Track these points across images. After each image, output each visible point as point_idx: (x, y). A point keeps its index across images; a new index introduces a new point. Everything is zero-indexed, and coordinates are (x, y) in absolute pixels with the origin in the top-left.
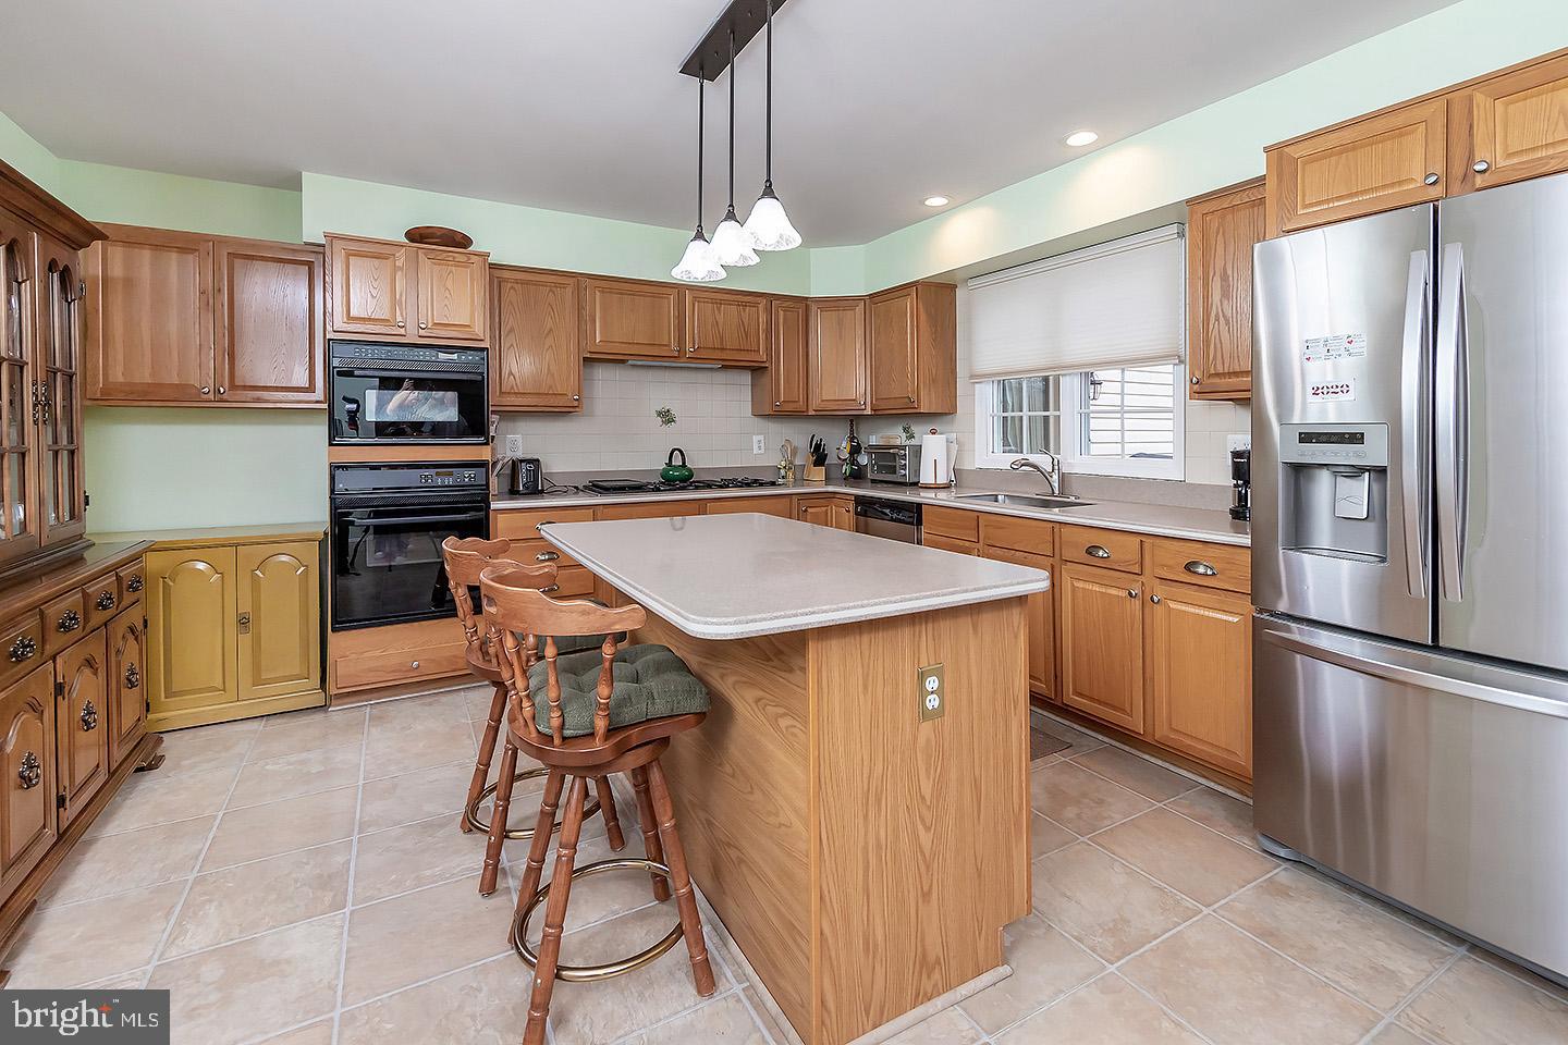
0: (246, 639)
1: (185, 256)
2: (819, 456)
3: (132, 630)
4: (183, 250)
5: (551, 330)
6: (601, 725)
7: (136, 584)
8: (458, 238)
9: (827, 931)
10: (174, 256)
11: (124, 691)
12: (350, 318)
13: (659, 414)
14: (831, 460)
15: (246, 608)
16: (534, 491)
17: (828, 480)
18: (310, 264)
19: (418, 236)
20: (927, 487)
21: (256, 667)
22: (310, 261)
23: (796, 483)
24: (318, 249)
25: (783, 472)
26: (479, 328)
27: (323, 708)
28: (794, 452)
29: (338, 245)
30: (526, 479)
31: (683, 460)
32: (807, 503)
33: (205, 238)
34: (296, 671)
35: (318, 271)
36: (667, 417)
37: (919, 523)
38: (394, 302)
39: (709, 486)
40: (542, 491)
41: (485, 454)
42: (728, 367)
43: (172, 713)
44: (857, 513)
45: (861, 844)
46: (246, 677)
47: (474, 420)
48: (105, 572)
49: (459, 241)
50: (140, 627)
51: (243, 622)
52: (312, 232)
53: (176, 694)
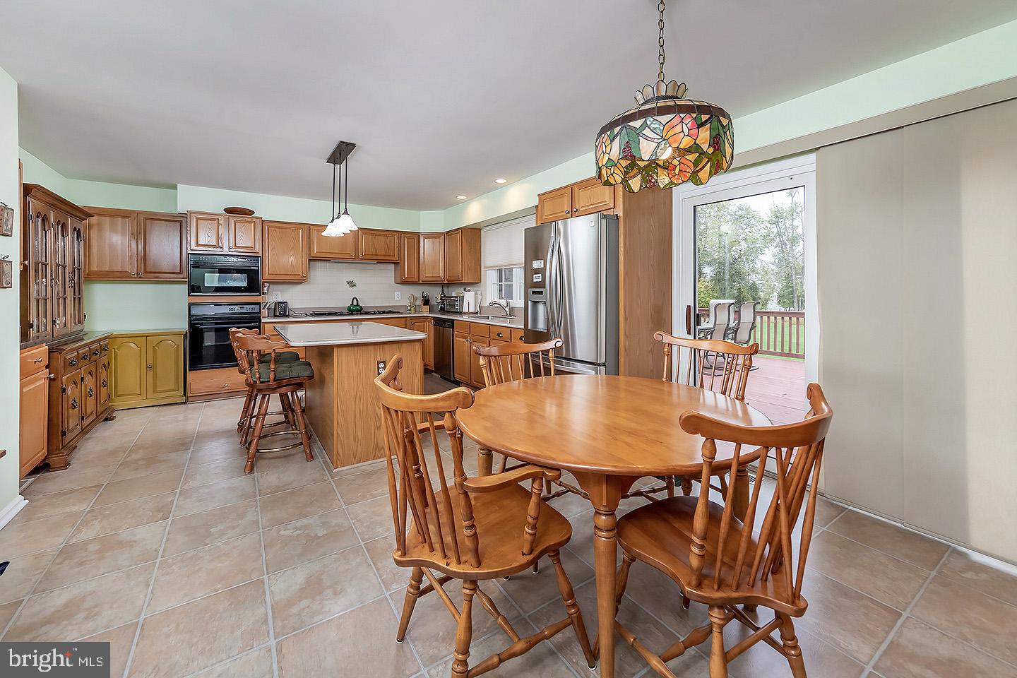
0: (151, 374)
1: (125, 219)
2: (426, 301)
3: (104, 365)
4: (124, 217)
5: (293, 248)
6: (272, 376)
7: (105, 348)
8: (248, 211)
9: (340, 432)
10: (120, 219)
11: (102, 388)
12: (198, 244)
13: (348, 283)
14: (433, 302)
15: (150, 361)
16: (284, 315)
17: (430, 311)
18: (181, 222)
19: (230, 211)
20: (465, 314)
21: (155, 385)
22: (180, 222)
23: (415, 312)
24: (184, 216)
25: (409, 308)
26: (258, 248)
27: (185, 403)
28: (416, 299)
29: (193, 215)
30: (281, 310)
31: (357, 303)
32: (414, 321)
33: (134, 212)
34: (173, 388)
35: (184, 225)
36: (352, 284)
37: (453, 328)
38: (218, 238)
39: (367, 313)
40: (289, 315)
41: (259, 299)
42: (380, 262)
43: (119, 403)
44: (434, 325)
45: (353, 409)
46: (150, 390)
47: (254, 285)
48: (94, 342)
49: (248, 213)
50: (107, 365)
51: (149, 367)
52: (182, 208)
53: (120, 396)
